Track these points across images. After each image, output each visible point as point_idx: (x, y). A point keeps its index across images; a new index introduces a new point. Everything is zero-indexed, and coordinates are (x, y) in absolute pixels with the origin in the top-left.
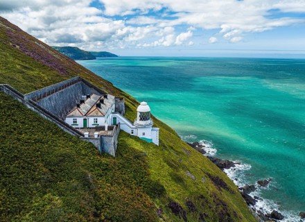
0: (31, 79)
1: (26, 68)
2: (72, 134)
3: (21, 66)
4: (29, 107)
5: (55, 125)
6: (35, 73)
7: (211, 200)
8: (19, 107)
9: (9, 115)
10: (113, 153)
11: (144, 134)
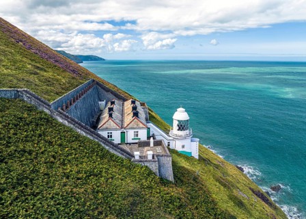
0: (48, 82)
1: (38, 68)
2: (120, 155)
3: (32, 65)
4: (60, 120)
6: (49, 74)
8: (48, 121)
9: (40, 135)
11: (183, 147)
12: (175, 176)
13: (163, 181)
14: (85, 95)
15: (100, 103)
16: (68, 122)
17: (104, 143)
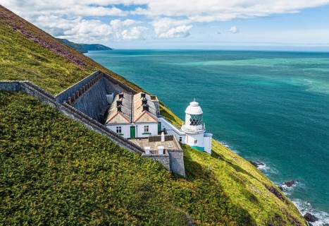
0: (51, 73)
1: (39, 58)
2: (130, 150)
3: (33, 55)
4: (66, 114)
5: (108, 140)
6: (52, 65)
7: (284, 217)
10: (183, 173)
11: (196, 142)
12: (187, 171)
13: (175, 176)
14: (91, 88)
15: (107, 96)
16: (75, 116)
17: (113, 138)
